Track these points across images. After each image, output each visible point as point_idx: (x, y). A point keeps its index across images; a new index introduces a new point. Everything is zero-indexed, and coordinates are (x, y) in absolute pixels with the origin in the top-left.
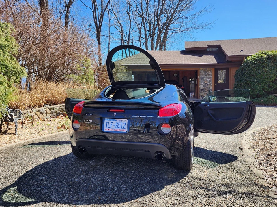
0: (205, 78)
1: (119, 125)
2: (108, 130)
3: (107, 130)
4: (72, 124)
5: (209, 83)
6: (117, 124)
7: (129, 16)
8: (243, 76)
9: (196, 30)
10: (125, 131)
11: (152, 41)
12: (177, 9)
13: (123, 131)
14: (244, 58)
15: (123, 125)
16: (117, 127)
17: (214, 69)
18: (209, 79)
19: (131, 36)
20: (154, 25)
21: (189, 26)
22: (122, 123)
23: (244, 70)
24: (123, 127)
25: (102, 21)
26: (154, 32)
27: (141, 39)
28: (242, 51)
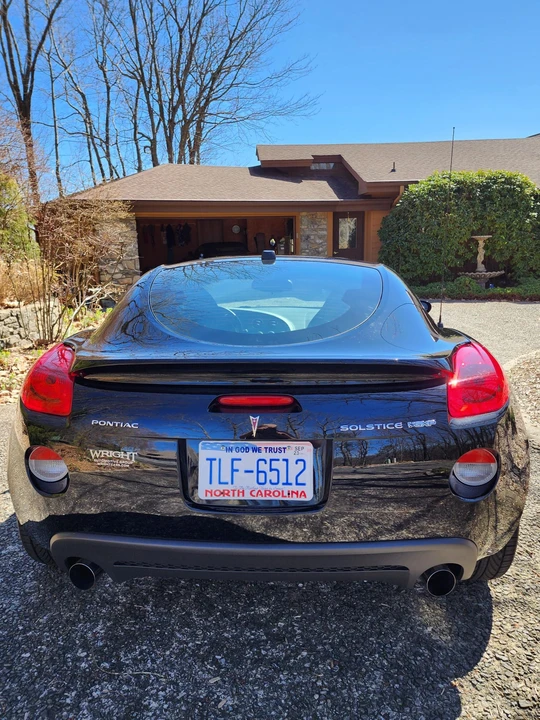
0: (312, 237)
1: (271, 470)
2: (221, 497)
3: (214, 498)
4: (27, 464)
5: (321, 249)
6: (263, 467)
7: (104, 72)
8: (402, 231)
9: (273, 119)
10: (303, 499)
11: (169, 140)
12: (228, 62)
13: (295, 498)
14: (402, 188)
15: (295, 469)
16: (262, 480)
17: (331, 214)
18: (320, 238)
19: (111, 127)
20: (171, 100)
21: (257, 107)
22: (287, 460)
23: (404, 218)
24: (292, 480)
25: (32, 82)
26: (173, 116)
27: (138, 136)
28: (393, 170)
